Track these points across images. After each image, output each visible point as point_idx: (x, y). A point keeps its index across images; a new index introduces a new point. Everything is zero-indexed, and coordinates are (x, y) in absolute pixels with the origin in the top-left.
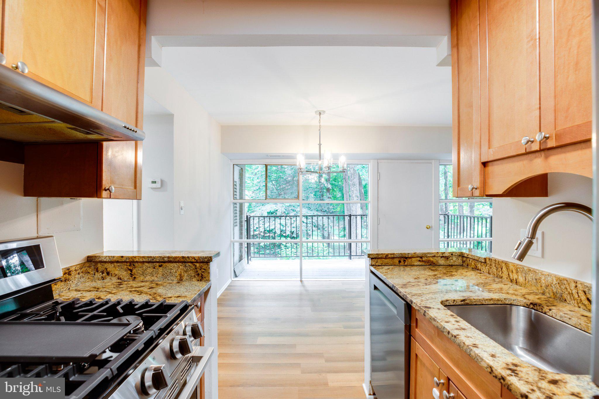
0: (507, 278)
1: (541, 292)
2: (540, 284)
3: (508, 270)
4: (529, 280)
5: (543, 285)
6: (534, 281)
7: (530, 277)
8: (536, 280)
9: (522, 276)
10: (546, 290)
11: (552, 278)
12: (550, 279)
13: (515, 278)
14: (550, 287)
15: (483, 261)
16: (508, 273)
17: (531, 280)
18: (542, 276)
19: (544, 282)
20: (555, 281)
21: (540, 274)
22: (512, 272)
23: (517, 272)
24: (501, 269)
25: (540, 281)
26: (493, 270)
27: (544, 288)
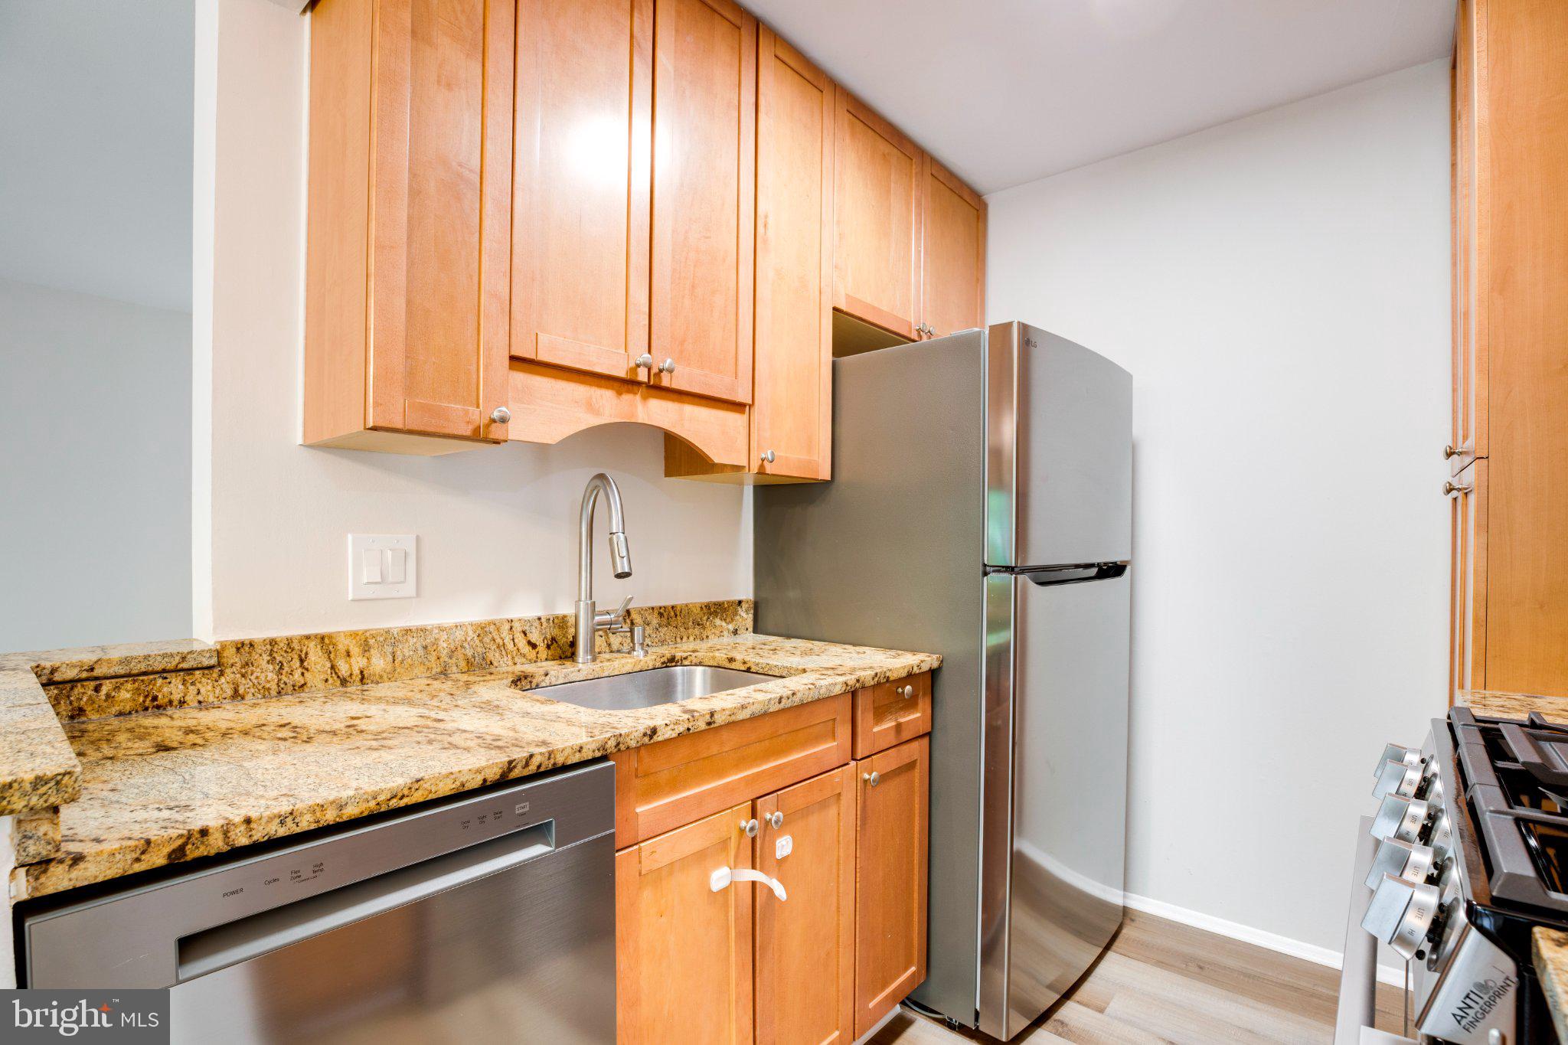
0: (326, 681)
1: (439, 670)
2: (434, 654)
3: (332, 656)
4: (404, 656)
5: (444, 654)
6: (421, 652)
7: (405, 650)
8: (425, 648)
9: (383, 655)
10: (450, 661)
11: (464, 629)
12: (459, 635)
13: (360, 669)
14: (459, 654)
15: (213, 661)
16: (329, 665)
17: (411, 653)
18: (441, 633)
19: (445, 645)
20: (470, 633)
21: (437, 631)
22: (349, 656)
23: (365, 651)
24: (302, 661)
25: (435, 647)
26: (257, 678)
27: (446, 660)
